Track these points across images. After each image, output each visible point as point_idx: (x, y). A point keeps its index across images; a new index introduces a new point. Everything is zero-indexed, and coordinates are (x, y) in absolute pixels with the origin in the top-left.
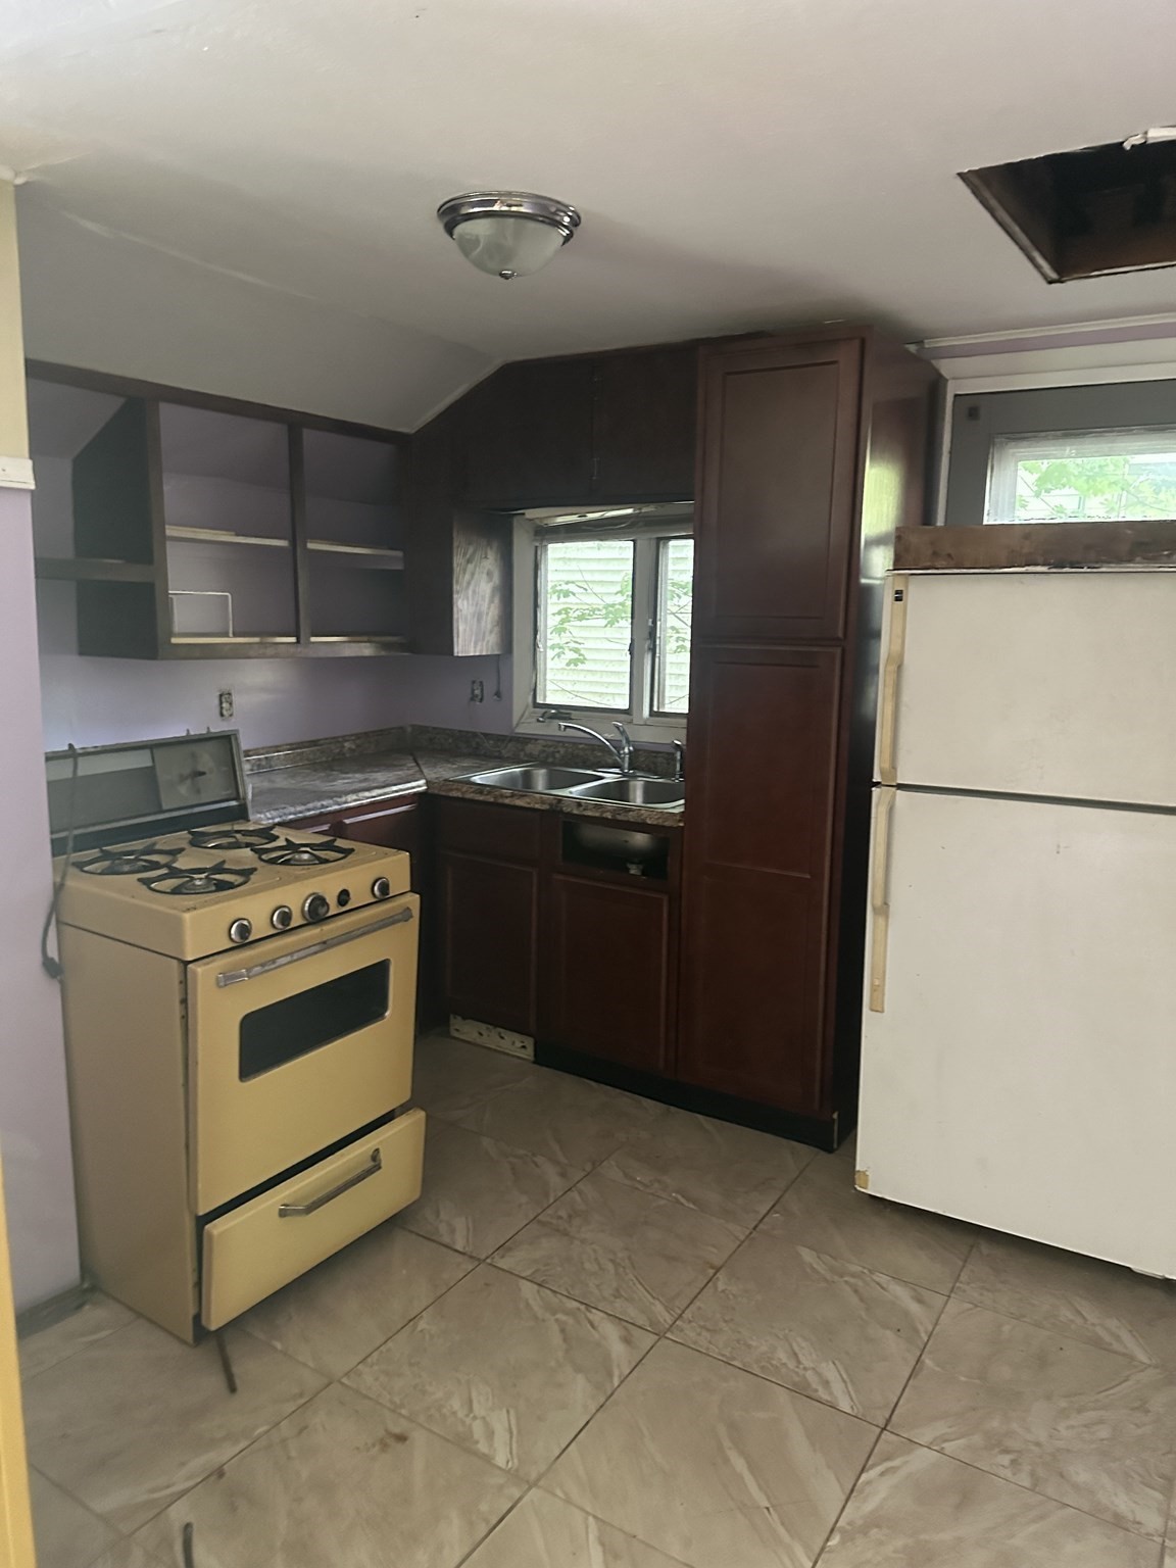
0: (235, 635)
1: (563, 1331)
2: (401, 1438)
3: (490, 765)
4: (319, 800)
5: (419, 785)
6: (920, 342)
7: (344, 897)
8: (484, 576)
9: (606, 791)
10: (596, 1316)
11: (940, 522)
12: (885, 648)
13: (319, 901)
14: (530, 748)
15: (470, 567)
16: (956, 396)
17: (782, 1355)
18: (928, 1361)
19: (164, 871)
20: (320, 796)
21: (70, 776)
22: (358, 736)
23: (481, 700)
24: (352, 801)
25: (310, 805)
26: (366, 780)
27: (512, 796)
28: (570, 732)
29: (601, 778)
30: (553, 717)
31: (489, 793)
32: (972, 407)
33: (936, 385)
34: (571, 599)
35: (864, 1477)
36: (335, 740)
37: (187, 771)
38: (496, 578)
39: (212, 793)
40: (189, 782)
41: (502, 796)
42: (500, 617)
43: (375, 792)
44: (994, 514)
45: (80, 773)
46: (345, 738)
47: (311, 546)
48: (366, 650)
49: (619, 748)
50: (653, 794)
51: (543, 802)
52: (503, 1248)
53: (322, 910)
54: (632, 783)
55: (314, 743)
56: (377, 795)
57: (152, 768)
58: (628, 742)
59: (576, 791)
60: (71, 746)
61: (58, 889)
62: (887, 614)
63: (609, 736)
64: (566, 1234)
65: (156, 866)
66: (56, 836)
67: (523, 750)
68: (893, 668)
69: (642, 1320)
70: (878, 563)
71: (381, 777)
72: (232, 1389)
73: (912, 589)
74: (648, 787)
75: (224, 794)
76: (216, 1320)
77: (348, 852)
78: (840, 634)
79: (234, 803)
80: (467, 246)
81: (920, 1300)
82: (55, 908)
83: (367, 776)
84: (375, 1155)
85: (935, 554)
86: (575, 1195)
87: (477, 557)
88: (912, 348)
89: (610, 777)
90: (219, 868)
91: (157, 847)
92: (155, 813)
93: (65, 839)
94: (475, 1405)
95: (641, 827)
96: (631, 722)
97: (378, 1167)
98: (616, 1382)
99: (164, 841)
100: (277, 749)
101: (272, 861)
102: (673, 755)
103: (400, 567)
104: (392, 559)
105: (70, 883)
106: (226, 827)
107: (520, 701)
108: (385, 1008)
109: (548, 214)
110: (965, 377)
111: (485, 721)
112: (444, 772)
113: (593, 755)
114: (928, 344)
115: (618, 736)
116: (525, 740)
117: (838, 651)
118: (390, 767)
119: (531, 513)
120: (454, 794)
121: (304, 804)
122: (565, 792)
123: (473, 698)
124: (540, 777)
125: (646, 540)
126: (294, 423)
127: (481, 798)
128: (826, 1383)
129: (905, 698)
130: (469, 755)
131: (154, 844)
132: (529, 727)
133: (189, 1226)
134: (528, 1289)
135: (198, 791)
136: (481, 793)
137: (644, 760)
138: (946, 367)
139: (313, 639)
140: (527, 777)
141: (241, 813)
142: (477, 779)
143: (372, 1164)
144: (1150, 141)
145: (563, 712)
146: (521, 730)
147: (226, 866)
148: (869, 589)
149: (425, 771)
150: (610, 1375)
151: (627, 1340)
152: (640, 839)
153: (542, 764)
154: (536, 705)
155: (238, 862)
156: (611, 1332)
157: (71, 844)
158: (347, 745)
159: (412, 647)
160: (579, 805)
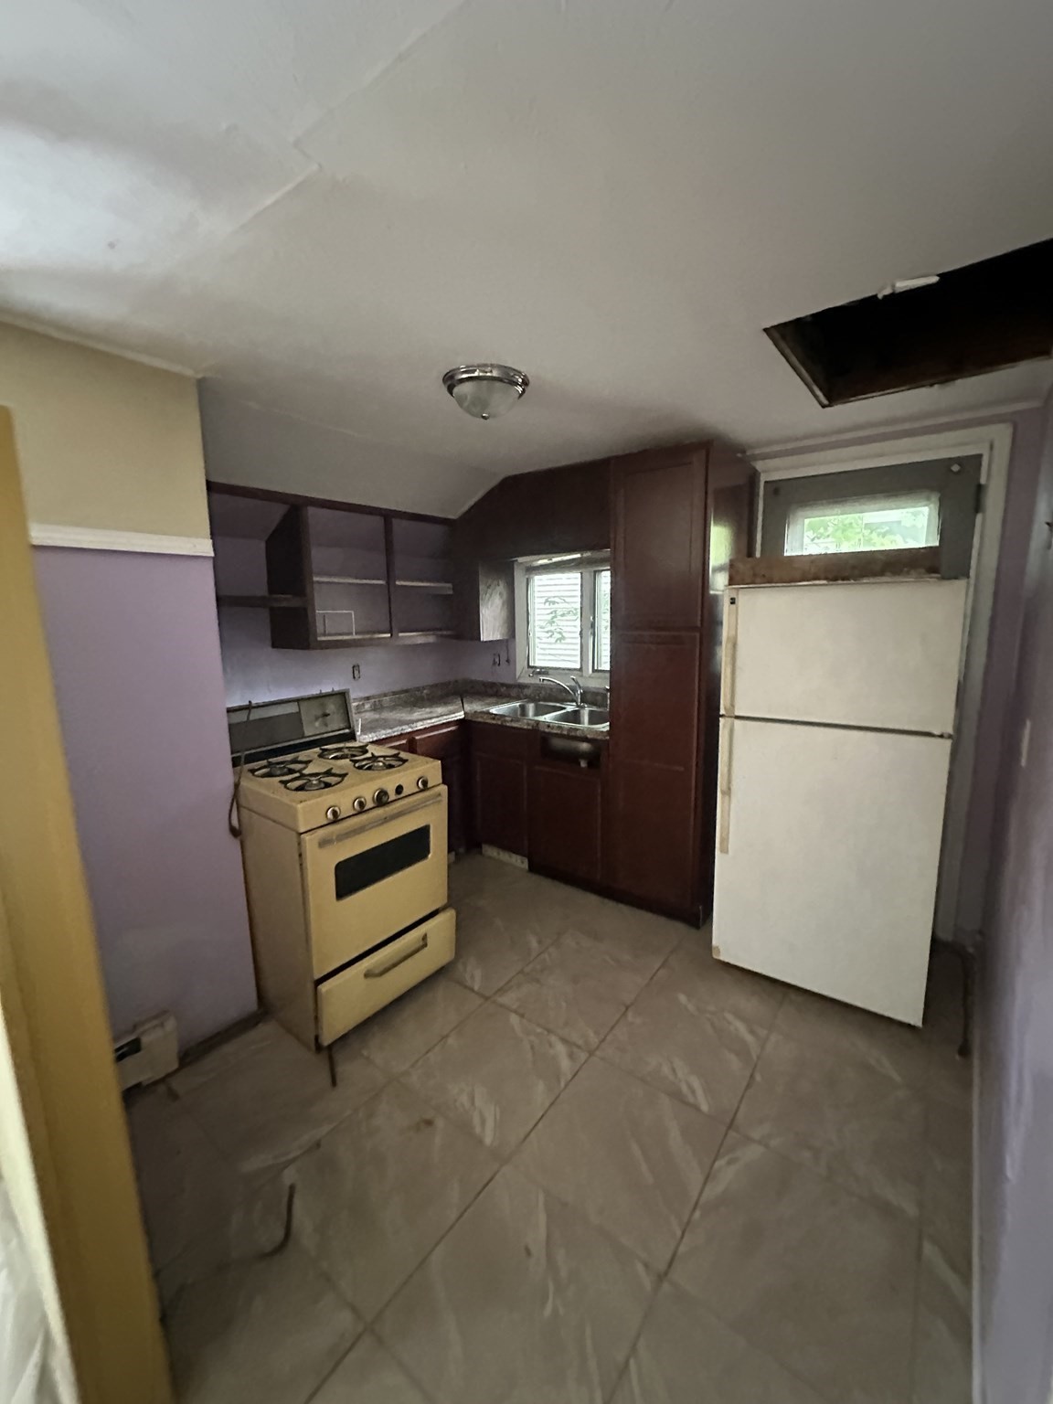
0: (356, 634)
1: (532, 1047)
2: (429, 1123)
3: (504, 701)
4: (400, 726)
5: (460, 715)
6: (744, 452)
7: (399, 789)
8: (498, 595)
9: (566, 718)
10: (553, 1038)
11: (758, 554)
12: (725, 633)
13: (383, 793)
14: (527, 692)
15: (490, 591)
16: (766, 482)
17: (666, 1070)
18: (758, 1078)
19: (297, 775)
20: (402, 723)
21: (245, 719)
22: (432, 686)
23: (499, 664)
24: (420, 726)
25: (395, 729)
26: (431, 712)
27: (512, 721)
28: (545, 682)
29: (564, 708)
30: (539, 673)
31: (498, 719)
32: (775, 488)
33: (753, 477)
34: (556, 605)
35: (717, 1164)
36: (418, 689)
37: (319, 713)
38: (505, 596)
39: (335, 725)
40: (320, 719)
41: (505, 721)
42: (508, 617)
43: (433, 721)
44: (791, 550)
45: (251, 718)
46: (424, 688)
47: (398, 583)
48: (431, 639)
49: (574, 690)
50: (594, 718)
51: (528, 724)
52: (501, 991)
53: (384, 799)
54: (582, 711)
55: (406, 691)
56: (435, 721)
57: (299, 713)
58: (580, 688)
59: (548, 718)
60: (250, 702)
61: (237, 786)
62: (726, 610)
63: (568, 684)
64: (538, 981)
65: (291, 771)
66: (234, 755)
67: (522, 693)
68: (730, 646)
69: (580, 1042)
70: (719, 582)
71: (440, 710)
72: (334, 1083)
73: (740, 596)
74: (591, 713)
75: (342, 726)
76: (326, 1040)
77: (404, 761)
78: (699, 624)
79: (347, 731)
80: (460, 401)
81: (752, 1032)
82: (236, 797)
83: (432, 710)
84: (425, 938)
85: (755, 575)
86: (546, 956)
87: (493, 586)
88: (739, 455)
89: (570, 708)
90: (329, 773)
91: (300, 759)
92: (299, 739)
93: (239, 757)
94: (476, 1100)
95: (585, 739)
96: (582, 676)
97: (425, 945)
98: (563, 1084)
99: (303, 755)
100: (385, 695)
101: (360, 768)
102: (606, 695)
103: (451, 592)
104: (446, 588)
105: (244, 783)
106: (341, 745)
107: (520, 665)
108: (429, 852)
109: (508, 378)
110: (771, 471)
111: (501, 676)
112: (474, 707)
113: (560, 695)
114: (748, 453)
115: (573, 684)
116: (522, 687)
117: (698, 635)
118: (446, 704)
119: (521, 560)
120: (480, 720)
121: (391, 728)
122: (541, 718)
123: (494, 663)
124: (531, 708)
125: (588, 572)
126: (388, 516)
127: (494, 722)
128: (693, 1092)
129: (739, 663)
130: (491, 696)
131: (298, 757)
132: (525, 680)
133: (310, 986)
134: (514, 1019)
135: (326, 725)
136: (494, 719)
137: (589, 697)
138: (759, 465)
139: (401, 634)
140: (523, 708)
141: (352, 737)
142: (494, 710)
143: (421, 943)
144: (898, 291)
145: (544, 671)
146: (521, 681)
147: (333, 771)
148: (715, 598)
149: (466, 706)
150: (559, 1081)
151: (571, 1056)
152: (585, 746)
153: (532, 699)
154: (529, 667)
155: (341, 767)
156: (560, 1049)
157: (243, 760)
158: (425, 691)
159: (458, 636)
160: (549, 726)
